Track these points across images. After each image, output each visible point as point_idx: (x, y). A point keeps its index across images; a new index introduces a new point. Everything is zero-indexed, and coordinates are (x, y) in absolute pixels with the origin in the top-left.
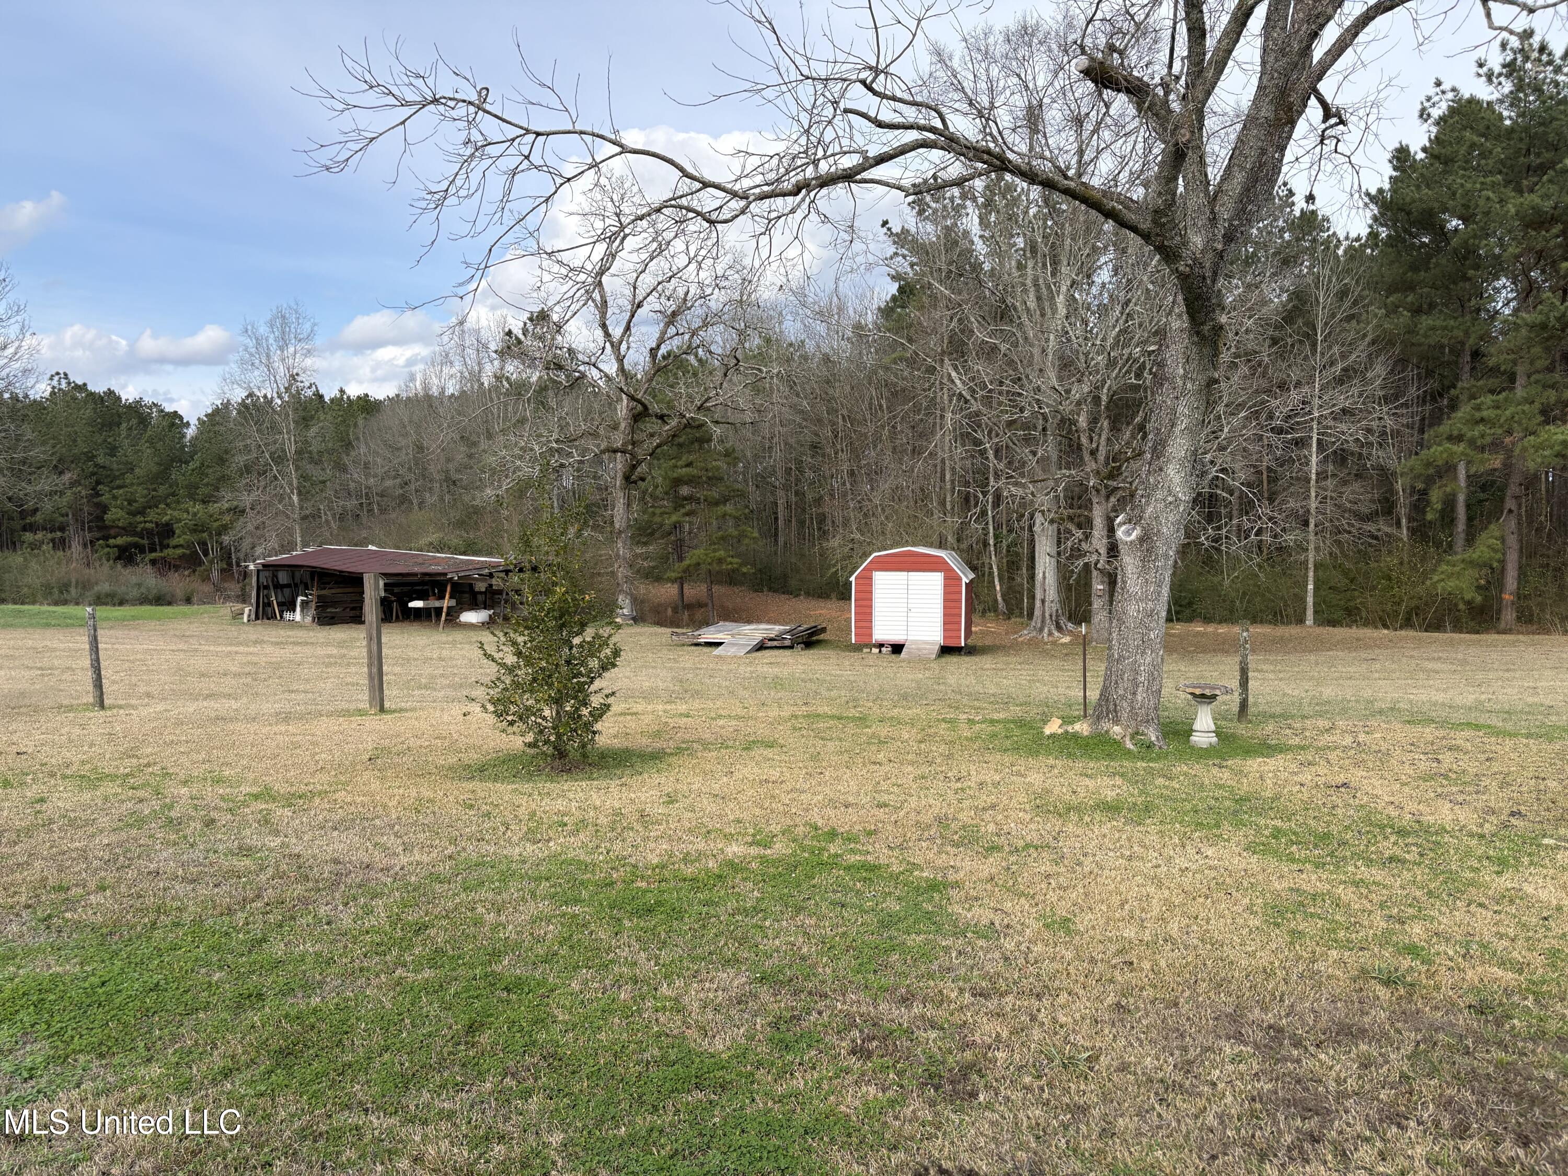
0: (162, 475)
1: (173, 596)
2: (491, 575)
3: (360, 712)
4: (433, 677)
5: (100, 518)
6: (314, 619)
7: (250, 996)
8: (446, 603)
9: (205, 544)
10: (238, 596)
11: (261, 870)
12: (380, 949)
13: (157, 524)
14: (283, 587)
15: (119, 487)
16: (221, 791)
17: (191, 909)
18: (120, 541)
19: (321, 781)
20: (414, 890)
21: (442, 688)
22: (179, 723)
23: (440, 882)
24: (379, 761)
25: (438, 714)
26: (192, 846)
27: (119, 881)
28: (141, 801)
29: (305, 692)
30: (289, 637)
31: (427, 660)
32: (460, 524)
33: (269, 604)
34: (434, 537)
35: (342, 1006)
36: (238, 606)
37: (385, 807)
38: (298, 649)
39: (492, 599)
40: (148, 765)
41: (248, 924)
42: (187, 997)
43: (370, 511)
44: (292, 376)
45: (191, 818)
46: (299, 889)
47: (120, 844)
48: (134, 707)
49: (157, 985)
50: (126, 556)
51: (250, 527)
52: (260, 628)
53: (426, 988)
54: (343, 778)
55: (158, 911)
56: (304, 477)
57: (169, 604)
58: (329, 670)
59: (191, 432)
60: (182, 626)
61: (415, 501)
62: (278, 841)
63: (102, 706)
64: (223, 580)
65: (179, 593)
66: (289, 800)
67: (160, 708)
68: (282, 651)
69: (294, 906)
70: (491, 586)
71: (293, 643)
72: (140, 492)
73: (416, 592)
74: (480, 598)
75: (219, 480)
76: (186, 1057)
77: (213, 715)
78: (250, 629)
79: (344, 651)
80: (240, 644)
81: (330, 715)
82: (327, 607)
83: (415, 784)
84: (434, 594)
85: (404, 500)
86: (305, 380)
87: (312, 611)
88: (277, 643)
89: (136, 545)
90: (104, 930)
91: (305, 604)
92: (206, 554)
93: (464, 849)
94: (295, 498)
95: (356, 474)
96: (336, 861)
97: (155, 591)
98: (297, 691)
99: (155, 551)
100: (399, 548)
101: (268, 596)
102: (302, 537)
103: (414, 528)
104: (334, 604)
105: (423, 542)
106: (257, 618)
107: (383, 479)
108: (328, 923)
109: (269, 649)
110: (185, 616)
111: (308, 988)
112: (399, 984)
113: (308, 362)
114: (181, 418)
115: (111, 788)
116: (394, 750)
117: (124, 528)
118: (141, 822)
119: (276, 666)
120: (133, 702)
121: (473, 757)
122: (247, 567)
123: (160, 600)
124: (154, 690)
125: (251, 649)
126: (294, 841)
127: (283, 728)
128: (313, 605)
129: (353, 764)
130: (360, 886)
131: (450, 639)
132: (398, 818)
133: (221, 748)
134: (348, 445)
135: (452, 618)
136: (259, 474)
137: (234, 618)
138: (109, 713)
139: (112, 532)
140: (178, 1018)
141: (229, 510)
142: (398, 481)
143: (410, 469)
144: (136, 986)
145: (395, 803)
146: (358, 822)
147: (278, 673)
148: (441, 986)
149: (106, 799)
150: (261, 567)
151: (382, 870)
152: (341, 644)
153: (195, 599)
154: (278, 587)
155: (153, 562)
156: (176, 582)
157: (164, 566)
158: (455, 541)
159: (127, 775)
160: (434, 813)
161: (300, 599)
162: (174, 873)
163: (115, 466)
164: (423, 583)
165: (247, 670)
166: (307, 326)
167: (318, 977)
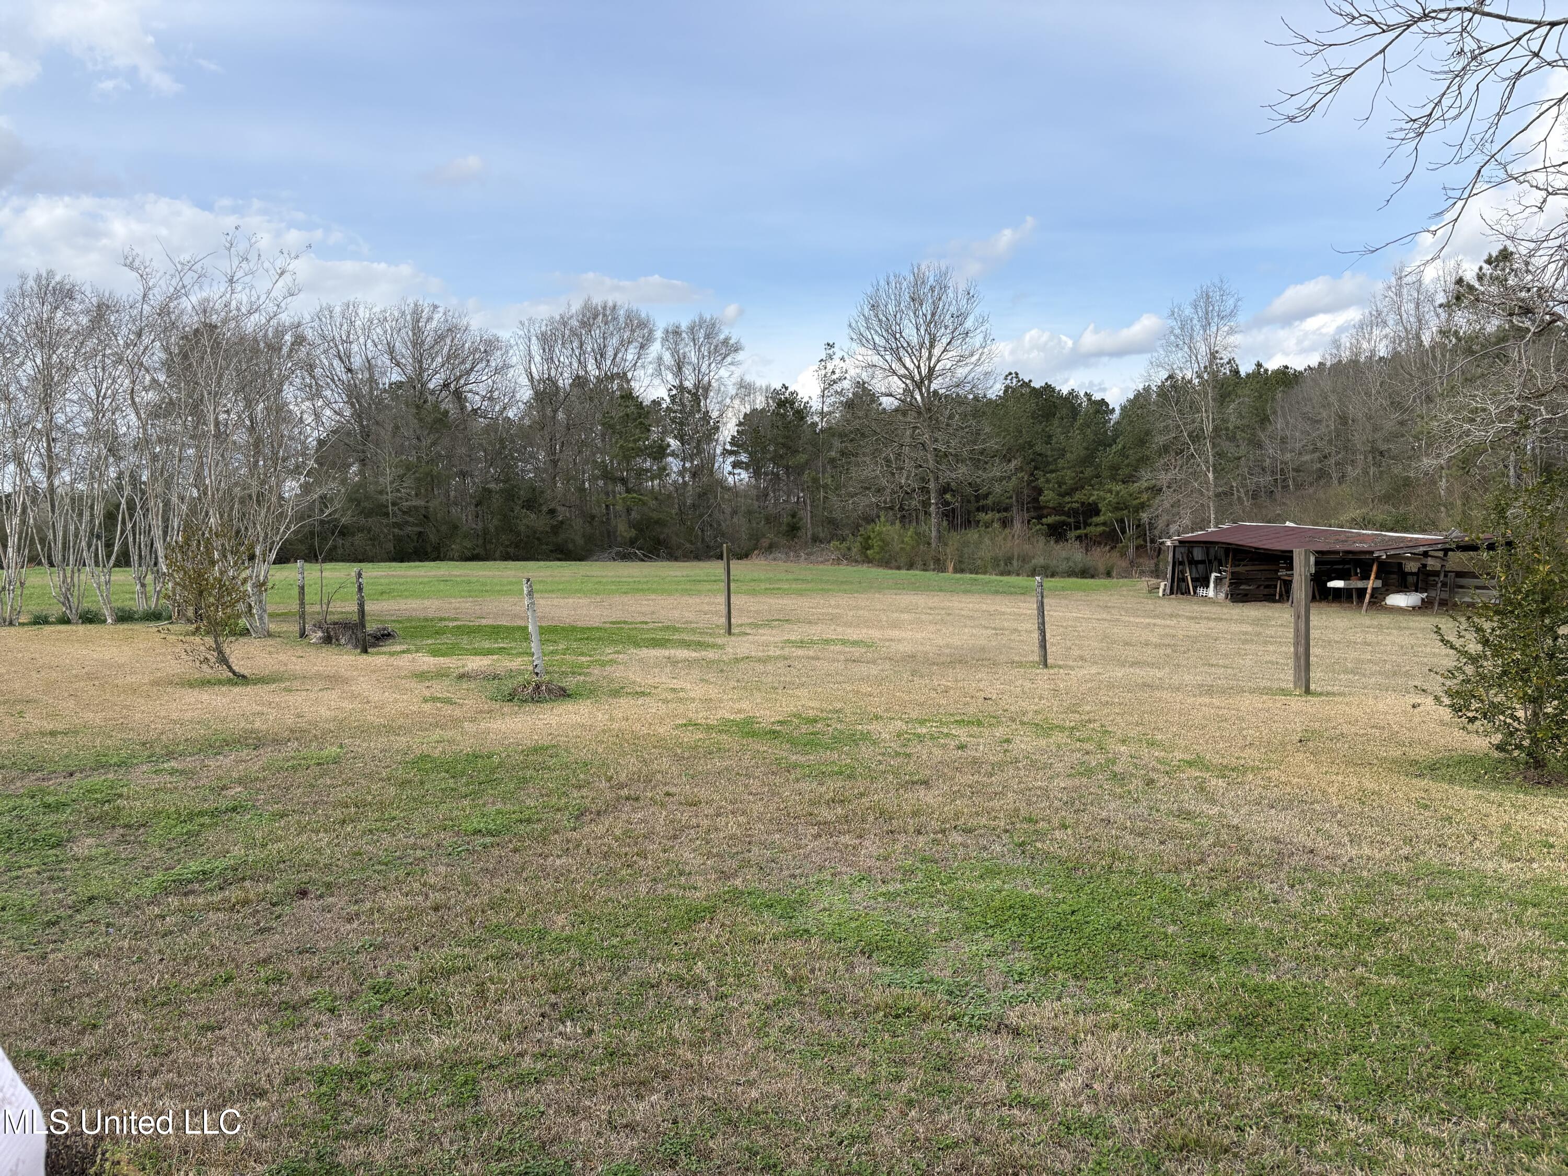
0: (1088, 459)
1: (1096, 569)
2: (1426, 554)
3: (1284, 692)
4: (1359, 661)
5: (1036, 500)
6: (1227, 595)
7: (1204, 956)
8: (1371, 584)
9: (1122, 521)
10: (1152, 572)
11: (1202, 835)
12: (1335, 940)
13: (1083, 504)
14: (1198, 562)
15: (1052, 472)
16: (1157, 754)
17: (1142, 860)
18: (1050, 520)
19: (1252, 756)
20: (1367, 886)
21: (1372, 674)
22: (1111, 686)
23: (1397, 883)
24: (1310, 744)
25: (1371, 702)
26: (1136, 801)
27: (1077, 823)
28: (1087, 753)
29: (1225, 667)
30: (1202, 612)
31: (1350, 644)
32: (1386, 498)
33: (1184, 580)
34: (1357, 513)
35: (1300, 991)
36: (1154, 581)
37: (1324, 792)
38: (1212, 624)
39: (1426, 582)
40: (1090, 721)
41: (1194, 886)
42: (1146, 942)
43: (1286, 487)
44: (1211, 354)
45: (1132, 775)
46: (1242, 861)
47: (1076, 789)
48: (1072, 668)
49: (1119, 924)
50: (1057, 533)
51: (1167, 505)
52: (1175, 603)
53: (1392, 993)
54: (1274, 757)
55: (1113, 856)
56: (1219, 455)
57: (1092, 577)
58: (1247, 647)
59: (1116, 416)
60: (1103, 597)
61: (1334, 475)
62: (1216, 810)
63: (1046, 665)
64: (1138, 556)
65: (1102, 568)
66: (1223, 771)
67: (1094, 670)
68: (1198, 626)
69: (1239, 877)
70: (1425, 566)
71: (1208, 619)
72: (1069, 476)
73: (1336, 571)
74: (1411, 579)
75: (1138, 461)
76: (1150, 1000)
77: (1140, 681)
78: (1164, 602)
79: (1259, 629)
80: (1155, 617)
81: (1252, 691)
82: (1242, 584)
83: (1355, 773)
84: (1356, 574)
85: (1322, 474)
86: (1225, 356)
87: (1225, 588)
88: (1192, 618)
89: (1064, 523)
90: (1070, 865)
91: (1218, 581)
92: (1123, 532)
93: (1423, 853)
94: (1211, 475)
95: (1270, 450)
96: (1277, 840)
97: (1081, 565)
98: (1217, 665)
99: (1079, 528)
100: (1317, 524)
101: (1183, 572)
102: (1215, 514)
103: (1332, 504)
104: (1248, 581)
105: (1345, 517)
106: (1172, 593)
107: (1300, 454)
108: (1274, 902)
109: (1184, 623)
110: (1106, 588)
111: (1263, 964)
112: (1362, 984)
113: (1231, 339)
114: (1107, 405)
115: (1060, 737)
116: (1326, 735)
117: (1054, 508)
118: (1089, 772)
119: (1195, 640)
120: (1071, 663)
121: (1417, 753)
122: (1163, 543)
123: (1085, 573)
124: (1086, 654)
125: (1168, 622)
126: (1231, 812)
127: (1207, 700)
128: (1227, 582)
129: (1283, 744)
130: (1305, 870)
131: (1375, 623)
132: (1340, 806)
133: (1151, 713)
134: (1264, 420)
135: (1377, 600)
136: (1177, 454)
137: (1150, 592)
138: (1052, 671)
139: (1045, 512)
140: (1140, 960)
141: (1148, 489)
142: (1317, 454)
143: (1330, 442)
144: (1102, 921)
145: (1335, 789)
146: (1296, 803)
147: (1196, 647)
148: (1412, 998)
149: (1059, 746)
150: (1177, 543)
151: (1328, 857)
152: (1256, 622)
153: (1114, 574)
154: (1193, 562)
155: (1079, 538)
156: (1099, 557)
157: (1087, 542)
158: (1380, 517)
159: (1073, 728)
160: (1382, 808)
161: (1214, 575)
162: (1122, 824)
163: (1049, 453)
164: (1343, 562)
165: (1167, 641)
166: (1231, 302)
167: (1271, 955)
